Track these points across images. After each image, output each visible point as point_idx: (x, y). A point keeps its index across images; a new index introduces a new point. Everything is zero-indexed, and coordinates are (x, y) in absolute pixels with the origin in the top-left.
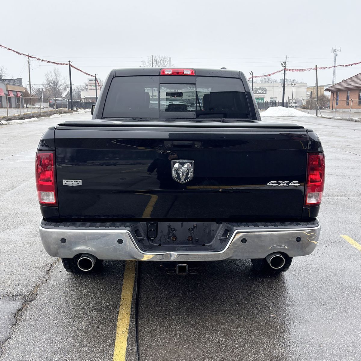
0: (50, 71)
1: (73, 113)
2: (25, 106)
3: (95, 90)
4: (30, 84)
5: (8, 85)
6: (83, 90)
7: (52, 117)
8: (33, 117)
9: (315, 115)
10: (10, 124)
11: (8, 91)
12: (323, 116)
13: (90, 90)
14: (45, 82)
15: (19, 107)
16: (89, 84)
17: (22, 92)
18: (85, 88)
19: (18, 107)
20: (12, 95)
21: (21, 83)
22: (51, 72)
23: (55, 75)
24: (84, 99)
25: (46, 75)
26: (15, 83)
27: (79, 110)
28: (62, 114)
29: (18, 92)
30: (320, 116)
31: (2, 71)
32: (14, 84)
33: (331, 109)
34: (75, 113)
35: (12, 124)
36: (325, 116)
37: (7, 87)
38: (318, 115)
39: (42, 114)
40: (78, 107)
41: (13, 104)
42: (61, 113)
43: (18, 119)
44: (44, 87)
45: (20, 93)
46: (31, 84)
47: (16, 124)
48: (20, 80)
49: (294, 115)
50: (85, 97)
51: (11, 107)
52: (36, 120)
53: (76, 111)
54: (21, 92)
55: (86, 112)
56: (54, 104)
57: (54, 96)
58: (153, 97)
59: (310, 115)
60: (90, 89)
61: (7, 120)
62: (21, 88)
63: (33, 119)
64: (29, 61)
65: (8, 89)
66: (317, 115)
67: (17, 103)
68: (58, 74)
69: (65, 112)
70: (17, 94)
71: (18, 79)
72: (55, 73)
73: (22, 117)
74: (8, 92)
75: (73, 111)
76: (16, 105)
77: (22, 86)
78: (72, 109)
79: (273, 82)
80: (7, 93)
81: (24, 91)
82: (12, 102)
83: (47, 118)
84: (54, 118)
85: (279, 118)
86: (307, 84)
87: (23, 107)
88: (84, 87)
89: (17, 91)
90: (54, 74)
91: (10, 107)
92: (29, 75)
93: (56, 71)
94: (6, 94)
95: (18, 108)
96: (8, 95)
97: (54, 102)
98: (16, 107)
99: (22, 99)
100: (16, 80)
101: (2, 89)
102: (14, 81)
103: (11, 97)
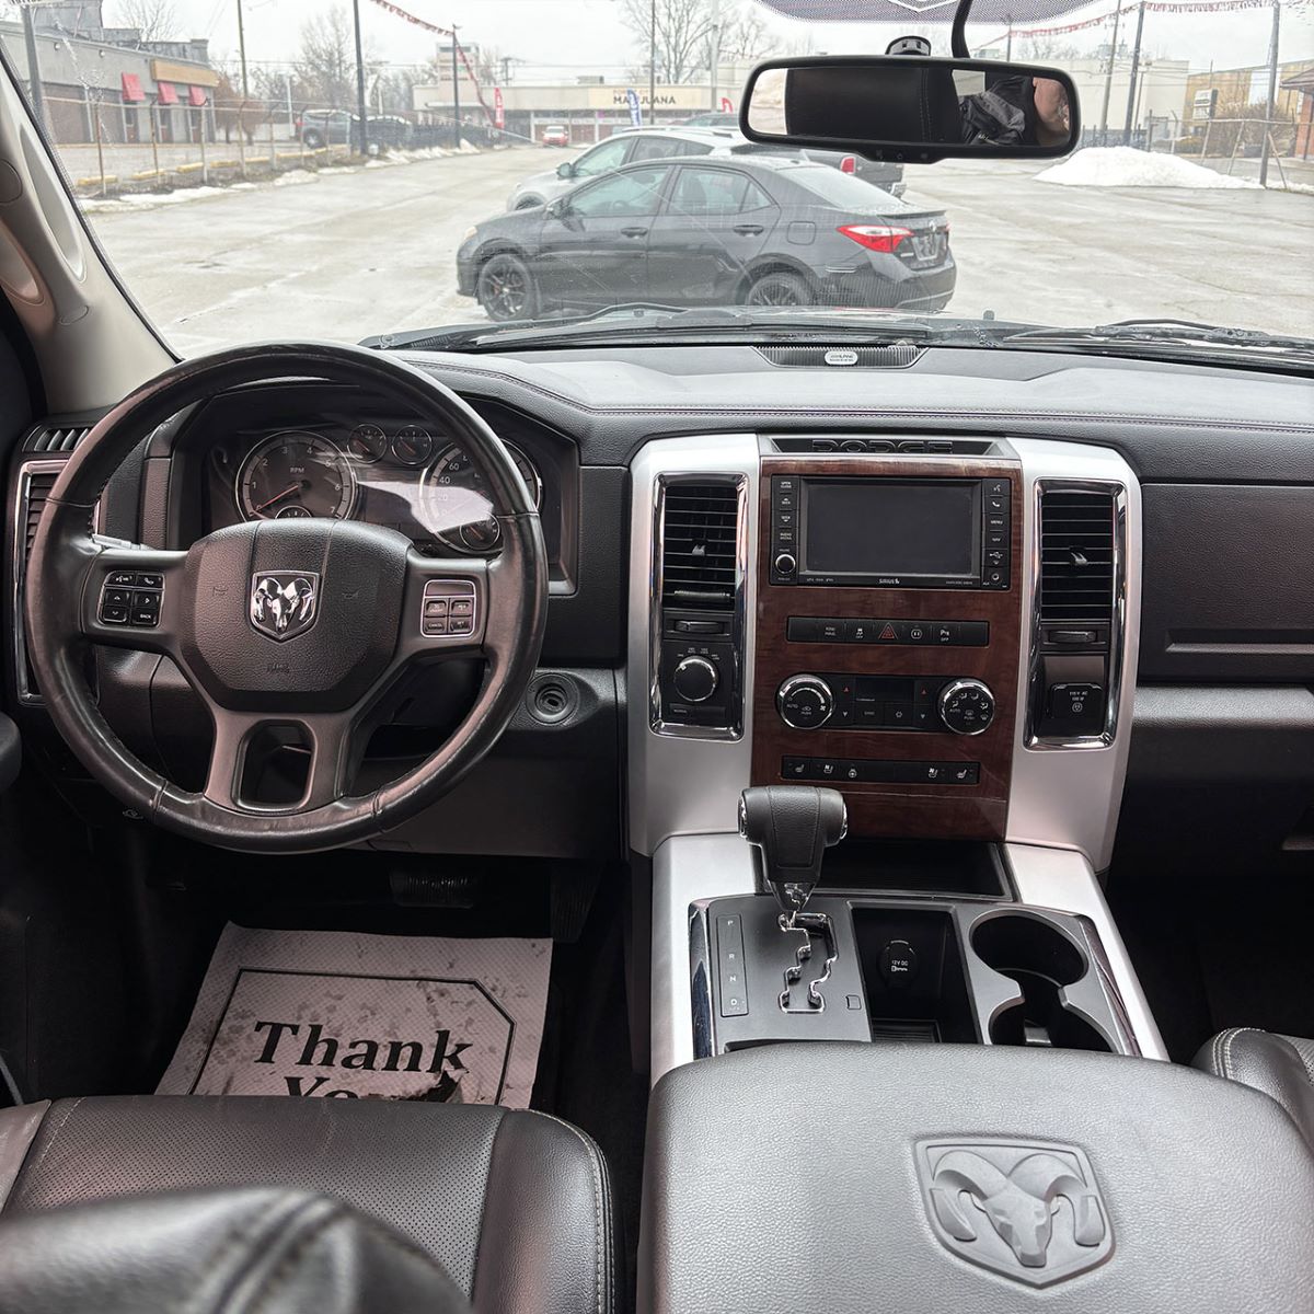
0: (318, 19)
1: (368, 165)
2: (220, 135)
3: (452, 83)
4: (244, 61)
5: (158, 63)
6: (424, 82)
7: (280, 182)
8: (211, 183)
9: (1255, 184)
10: (101, 213)
11: (158, 82)
12: (1290, 185)
13: (442, 82)
14: (300, 56)
15: (198, 140)
16: (442, 61)
17: (209, 87)
18: (431, 76)
19: (195, 139)
20: (171, 96)
21: (204, 57)
22: (320, 20)
23: (334, 31)
24: (425, 112)
25: (303, 34)
26: (185, 57)
27: (392, 154)
28: (325, 171)
29: (193, 89)
30: (1279, 184)
31: (159, 17)
32: (181, 59)
33: (1299, 158)
34: (373, 163)
35: (111, 213)
36: (1298, 187)
37: (153, 71)
38: (1270, 183)
39: (246, 170)
40: (389, 143)
41: (178, 132)
42: (322, 165)
43: (147, 192)
44: (296, 73)
45: (200, 90)
46: (247, 58)
47: (128, 211)
48: (200, 45)
49: (1178, 180)
50: (426, 105)
51: (168, 139)
52: (214, 196)
53: (379, 157)
54: (204, 87)
55: (414, 161)
56: (311, 132)
57: (328, 100)
58: (652, 106)
59: (1235, 182)
60: (442, 79)
61: (101, 197)
62: (205, 72)
63: (205, 191)
65: (159, 77)
66: (1263, 181)
67: (191, 128)
68: (344, 29)
69: (338, 163)
70: (190, 92)
71: (193, 41)
72: (334, 24)
73: (164, 185)
74: (159, 85)
75: (366, 157)
76: (188, 135)
77: (208, 67)
78: (364, 151)
79: (1062, 58)
80: (155, 91)
81: (215, 83)
82: (174, 124)
83: (263, 184)
84: (288, 185)
85: (1120, 190)
86: (1188, 62)
87: (212, 139)
88: (426, 73)
89: (190, 86)
90: (330, 30)
91: (164, 142)
92: (241, 29)
93: (338, 17)
94: (150, 94)
95: (195, 142)
96: (158, 98)
97: (313, 124)
98: (188, 141)
99: (208, 113)
100: (187, 46)
101: (134, 78)
102: (182, 48)
103: (168, 104)
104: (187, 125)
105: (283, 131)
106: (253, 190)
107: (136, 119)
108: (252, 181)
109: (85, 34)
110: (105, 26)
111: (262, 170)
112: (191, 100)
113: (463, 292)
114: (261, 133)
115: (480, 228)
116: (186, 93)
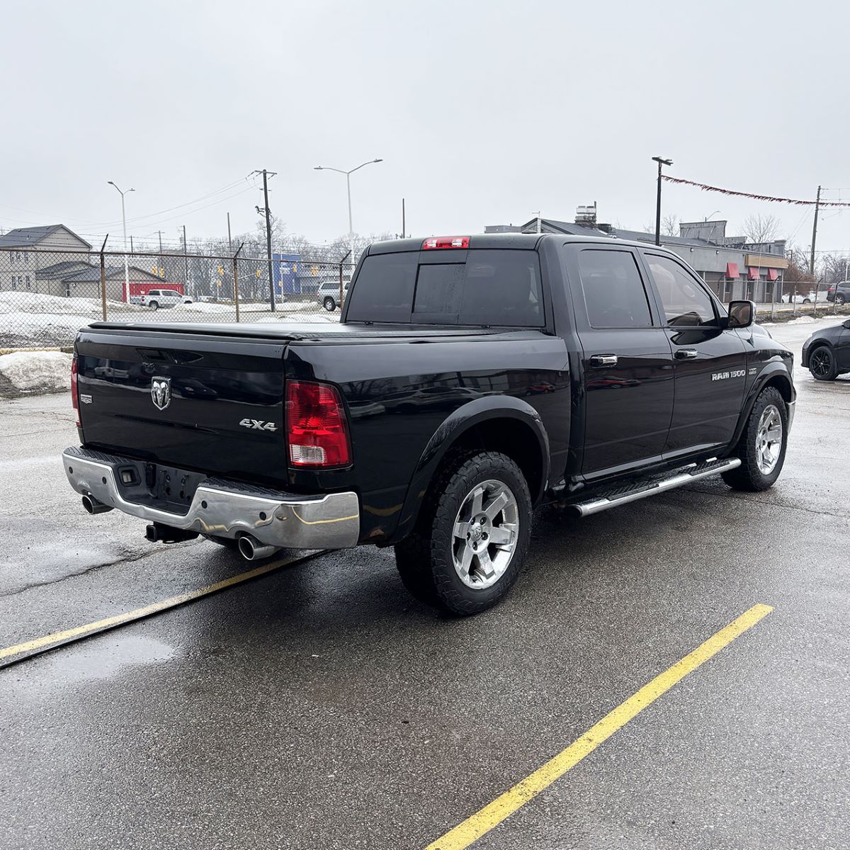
2: (785, 298)
4: (813, 252)
5: (751, 256)
11: (748, 267)
15: (769, 301)
17: (782, 269)
20: (756, 275)
21: (781, 251)
26: (769, 251)
29: (770, 270)
32: (767, 253)
37: (746, 260)
41: (758, 296)
45: (776, 271)
48: (780, 244)
54: (778, 269)
56: (839, 295)
62: (780, 260)
64: (819, 192)
65: (750, 264)
67: (766, 293)
70: (769, 272)
71: (776, 242)
74: (749, 269)
80: (747, 272)
81: (786, 266)
82: (755, 291)
87: (779, 301)
89: (769, 268)
92: (815, 231)
94: (743, 274)
95: (767, 302)
96: (748, 277)
97: (840, 290)
98: (763, 302)
99: (779, 285)
100: (772, 246)
101: (735, 266)
102: (768, 246)
103: (754, 280)
104: (764, 292)
105: (823, 295)
106: (772, 326)
107: (732, 289)
108: (774, 322)
109: (714, 242)
110: (726, 236)
111: (785, 316)
112: (768, 277)
113: (803, 365)
114: (812, 296)
115: (814, 334)
116: (766, 273)
